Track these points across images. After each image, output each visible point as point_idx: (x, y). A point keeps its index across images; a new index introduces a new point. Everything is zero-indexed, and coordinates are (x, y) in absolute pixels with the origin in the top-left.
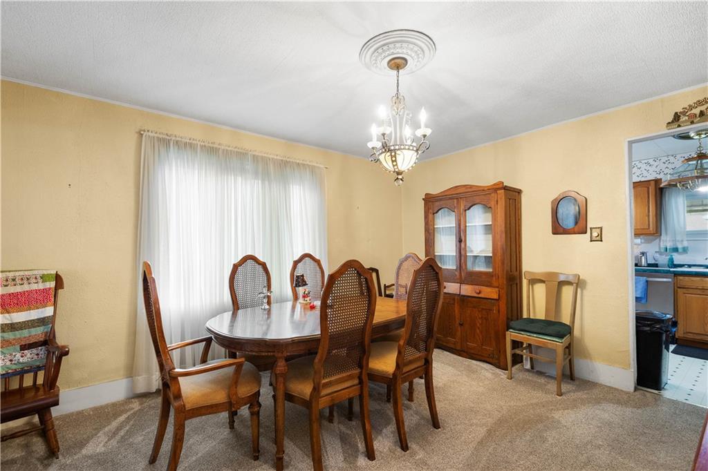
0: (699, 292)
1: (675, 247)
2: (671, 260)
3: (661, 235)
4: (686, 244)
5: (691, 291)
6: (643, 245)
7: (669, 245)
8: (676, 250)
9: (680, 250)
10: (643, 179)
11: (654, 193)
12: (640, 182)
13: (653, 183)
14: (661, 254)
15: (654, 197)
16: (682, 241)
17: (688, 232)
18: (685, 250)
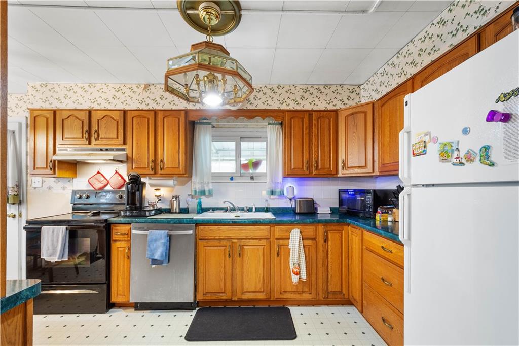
0: (217, 243)
1: (203, 189)
2: (200, 204)
3: (192, 177)
4: (211, 186)
5: (210, 243)
6: (177, 187)
7: (198, 187)
8: (203, 193)
9: (207, 193)
10: (175, 108)
11: (184, 125)
12: (172, 110)
13: (183, 113)
14: (192, 197)
15: (184, 130)
16: (208, 183)
17: (212, 173)
18: (211, 194)
